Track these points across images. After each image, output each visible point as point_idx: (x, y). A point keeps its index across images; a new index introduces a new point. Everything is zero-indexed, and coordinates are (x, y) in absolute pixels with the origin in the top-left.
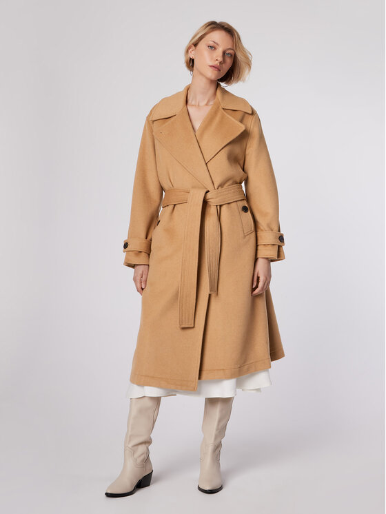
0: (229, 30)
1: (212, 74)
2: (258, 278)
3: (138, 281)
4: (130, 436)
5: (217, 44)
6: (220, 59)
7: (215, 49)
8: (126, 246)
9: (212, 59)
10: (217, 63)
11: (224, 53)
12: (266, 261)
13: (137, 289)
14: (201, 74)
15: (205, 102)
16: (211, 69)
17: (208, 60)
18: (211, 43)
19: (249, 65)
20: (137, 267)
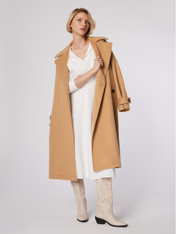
0: (86, 12)
1: (82, 33)
5: (82, 19)
6: (84, 25)
7: (81, 21)
9: (80, 25)
10: (83, 27)
11: (85, 22)
14: (77, 33)
16: (81, 30)
17: (78, 27)
18: (79, 19)
19: (94, 26)
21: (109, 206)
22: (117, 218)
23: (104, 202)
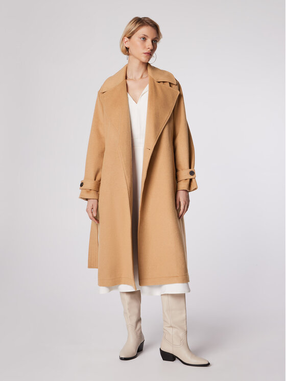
0: (155, 27)
2: (180, 202)
3: (90, 211)
4: (129, 317)
5: (147, 36)
6: (151, 47)
7: (146, 40)
8: (82, 185)
9: (145, 47)
10: (149, 51)
11: (152, 41)
12: (185, 192)
13: (90, 217)
15: (140, 76)
16: (145, 55)
20: (89, 200)
21: (182, 334)
22: (194, 353)
23: (174, 327)
